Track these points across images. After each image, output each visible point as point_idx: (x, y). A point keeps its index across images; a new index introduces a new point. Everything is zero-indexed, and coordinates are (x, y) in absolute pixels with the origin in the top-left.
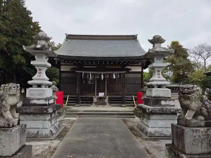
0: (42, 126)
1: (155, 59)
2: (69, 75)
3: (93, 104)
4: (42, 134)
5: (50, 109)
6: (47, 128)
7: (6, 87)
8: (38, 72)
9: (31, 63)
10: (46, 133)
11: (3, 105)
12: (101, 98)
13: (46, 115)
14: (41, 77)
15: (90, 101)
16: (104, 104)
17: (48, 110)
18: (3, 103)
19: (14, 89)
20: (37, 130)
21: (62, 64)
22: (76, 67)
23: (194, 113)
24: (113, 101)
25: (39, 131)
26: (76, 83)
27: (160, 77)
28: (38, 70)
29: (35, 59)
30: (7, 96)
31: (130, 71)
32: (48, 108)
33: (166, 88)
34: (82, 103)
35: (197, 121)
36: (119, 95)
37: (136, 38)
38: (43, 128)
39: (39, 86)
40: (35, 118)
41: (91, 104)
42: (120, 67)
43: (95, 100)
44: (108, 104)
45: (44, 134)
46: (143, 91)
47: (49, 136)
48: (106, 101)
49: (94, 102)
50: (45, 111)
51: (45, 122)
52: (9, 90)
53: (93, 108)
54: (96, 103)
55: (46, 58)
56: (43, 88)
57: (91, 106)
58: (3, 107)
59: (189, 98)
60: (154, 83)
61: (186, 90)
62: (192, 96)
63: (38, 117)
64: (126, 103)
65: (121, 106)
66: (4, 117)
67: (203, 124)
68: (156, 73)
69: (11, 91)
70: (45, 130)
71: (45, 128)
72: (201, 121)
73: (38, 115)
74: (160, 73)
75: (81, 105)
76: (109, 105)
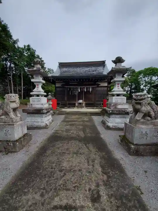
1: (116, 75)
2: (61, 89)
3: (76, 107)
6: (43, 122)
8: (36, 86)
9: (32, 81)
12: (80, 104)
14: (39, 90)
15: (73, 105)
16: (82, 107)
19: (13, 97)
21: (56, 82)
22: (64, 83)
23: (143, 114)
24: (88, 105)
26: (65, 94)
27: (119, 89)
28: (36, 85)
29: (33, 78)
31: (100, 86)
33: (123, 96)
34: (69, 106)
35: (145, 121)
36: (92, 101)
37: (105, 63)
38: (41, 122)
39: (38, 96)
42: (93, 83)
43: (77, 104)
44: (85, 107)
46: (107, 99)
48: (84, 105)
50: (42, 112)
53: (75, 110)
55: (41, 77)
56: (40, 97)
57: (74, 108)
59: (140, 104)
60: (114, 93)
61: (139, 97)
62: (143, 102)
64: (96, 106)
65: (93, 109)
68: (117, 85)
74: (120, 85)
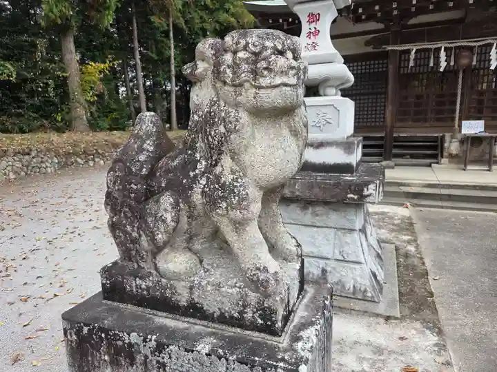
0: (337, 252)
3: (444, 160)
4: (343, 286)
5: (372, 186)
6: (359, 263)
7: (228, 58)
10: (356, 281)
11: (223, 186)
13: (348, 210)
17: (366, 192)
18: (218, 170)
20: (322, 263)
25: (329, 269)
30: (244, 117)
32: (367, 184)
38: (341, 258)
40: (308, 217)
41: (435, 161)
43: (453, 147)
45: (350, 285)
47: (373, 297)
49: (446, 154)
50: (352, 196)
51: (348, 238)
52: (255, 73)
53: (443, 174)
54: (457, 156)
56: (333, 97)
57: (434, 165)
58: (224, 198)
63: (317, 215)
69: (264, 82)
70: (351, 268)
71: (348, 259)
73: (319, 209)
75: (397, 163)
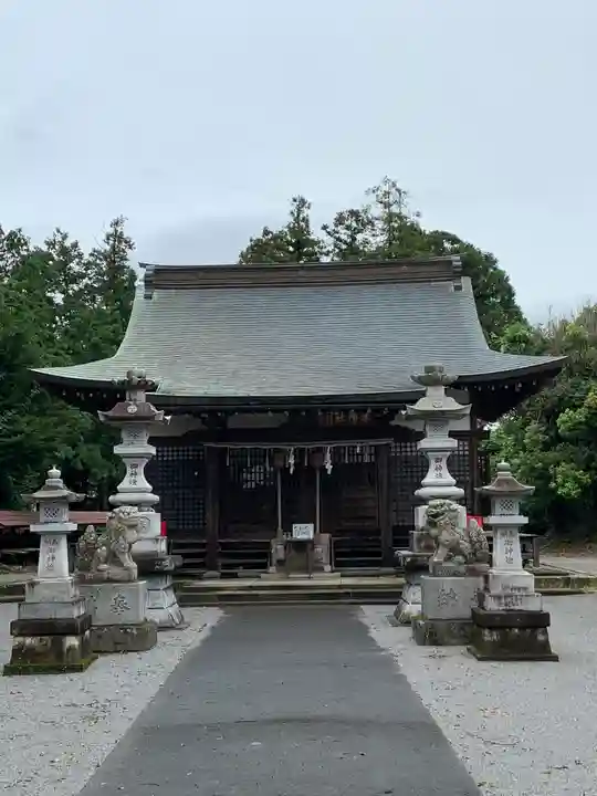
3: (272, 569)
6: (163, 608)
8: (129, 471)
9: (115, 452)
10: (161, 618)
12: (302, 546)
13: (157, 578)
14: (136, 486)
15: (258, 559)
16: (312, 567)
27: (440, 477)
28: (128, 467)
34: (228, 567)
38: (152, 607)
41: (264, 570)
43: (278, 550)
44: (328, 568)
48: (322, 553)
49: (274, 561)
54: (284, 561)
57: (262, 575)
66: (122, 565)
67: (462, 569)
68: (433, 465)
71: (157, 607)
72: (460, 564)
76: (332, 572)
